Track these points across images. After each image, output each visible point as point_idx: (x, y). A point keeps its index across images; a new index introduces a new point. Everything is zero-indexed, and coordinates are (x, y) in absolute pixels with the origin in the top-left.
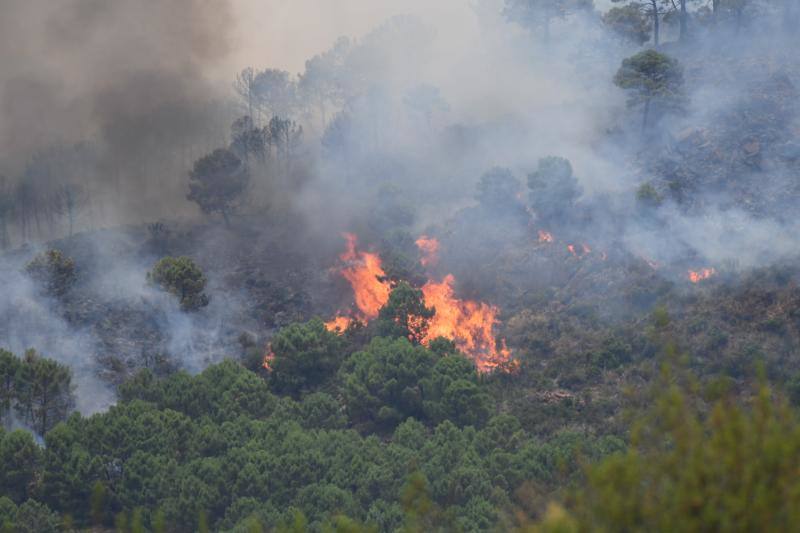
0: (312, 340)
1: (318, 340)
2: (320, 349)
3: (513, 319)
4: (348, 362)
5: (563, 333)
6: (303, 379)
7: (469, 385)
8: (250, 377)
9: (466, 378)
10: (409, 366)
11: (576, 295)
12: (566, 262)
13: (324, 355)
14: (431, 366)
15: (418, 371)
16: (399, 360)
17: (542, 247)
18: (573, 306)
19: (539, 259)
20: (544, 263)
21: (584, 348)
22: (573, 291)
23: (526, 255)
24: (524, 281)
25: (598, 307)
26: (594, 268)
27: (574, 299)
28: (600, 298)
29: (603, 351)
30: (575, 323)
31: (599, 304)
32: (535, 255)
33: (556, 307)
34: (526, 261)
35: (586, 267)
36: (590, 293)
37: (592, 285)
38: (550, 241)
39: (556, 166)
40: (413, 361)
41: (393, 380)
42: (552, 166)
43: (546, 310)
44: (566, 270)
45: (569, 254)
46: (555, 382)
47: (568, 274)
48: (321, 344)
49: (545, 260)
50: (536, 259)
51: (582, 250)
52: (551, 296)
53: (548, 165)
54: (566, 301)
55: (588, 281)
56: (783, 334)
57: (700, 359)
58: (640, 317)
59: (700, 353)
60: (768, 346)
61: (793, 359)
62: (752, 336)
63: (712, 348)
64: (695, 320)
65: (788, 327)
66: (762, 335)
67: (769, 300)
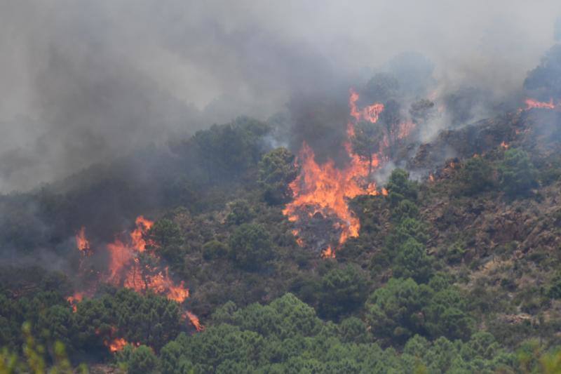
0: (347, 281)
1: (351, 281)
2: (353, 287)
3: (489, 264)
4: (373, 296)
5: (524, 274)
6: (341, 308)
7: (457, 312)
8: (303, 307)
9: (455, 306)
10: (415, 298)
11: (533, 247)
12: (525, 223)
13: (355, 291)
14: (431, 298)
15: (422, 302)
16: (408, 294)
17: (508, 213)
18: (530, 254)
19: (506, 221)
20: (509, 224)
21: (539, 284)
22: (530, 243)
23: (497, 219)
24: (496, 237)
25: (548, 255)
26: (545, 227)
27: (531, 249)
28: (550, 248)
29: (552, 286)
30: (533, 266)
31: (549, 252)
32: (503, 218)
33: (518, 255)
34: (497, 223)
35: (539, 227)
36: (542, 245)
37: (544, 239)
38: (514, 208)
39: (518, 156)
40: (418, 295)
41: (404, 307)
42: (515, 156)
43: (512, 257)
44: (525, 229)
45: (528, 217)
46: (518, 308)
47: (527, 231)
48: (353, 284)
49: (510, 222)
50: (504, 221)
51: (537, 214)
52: (515, 247)
53: (511, 155)
54: (525, 251)
55: (541, 236)
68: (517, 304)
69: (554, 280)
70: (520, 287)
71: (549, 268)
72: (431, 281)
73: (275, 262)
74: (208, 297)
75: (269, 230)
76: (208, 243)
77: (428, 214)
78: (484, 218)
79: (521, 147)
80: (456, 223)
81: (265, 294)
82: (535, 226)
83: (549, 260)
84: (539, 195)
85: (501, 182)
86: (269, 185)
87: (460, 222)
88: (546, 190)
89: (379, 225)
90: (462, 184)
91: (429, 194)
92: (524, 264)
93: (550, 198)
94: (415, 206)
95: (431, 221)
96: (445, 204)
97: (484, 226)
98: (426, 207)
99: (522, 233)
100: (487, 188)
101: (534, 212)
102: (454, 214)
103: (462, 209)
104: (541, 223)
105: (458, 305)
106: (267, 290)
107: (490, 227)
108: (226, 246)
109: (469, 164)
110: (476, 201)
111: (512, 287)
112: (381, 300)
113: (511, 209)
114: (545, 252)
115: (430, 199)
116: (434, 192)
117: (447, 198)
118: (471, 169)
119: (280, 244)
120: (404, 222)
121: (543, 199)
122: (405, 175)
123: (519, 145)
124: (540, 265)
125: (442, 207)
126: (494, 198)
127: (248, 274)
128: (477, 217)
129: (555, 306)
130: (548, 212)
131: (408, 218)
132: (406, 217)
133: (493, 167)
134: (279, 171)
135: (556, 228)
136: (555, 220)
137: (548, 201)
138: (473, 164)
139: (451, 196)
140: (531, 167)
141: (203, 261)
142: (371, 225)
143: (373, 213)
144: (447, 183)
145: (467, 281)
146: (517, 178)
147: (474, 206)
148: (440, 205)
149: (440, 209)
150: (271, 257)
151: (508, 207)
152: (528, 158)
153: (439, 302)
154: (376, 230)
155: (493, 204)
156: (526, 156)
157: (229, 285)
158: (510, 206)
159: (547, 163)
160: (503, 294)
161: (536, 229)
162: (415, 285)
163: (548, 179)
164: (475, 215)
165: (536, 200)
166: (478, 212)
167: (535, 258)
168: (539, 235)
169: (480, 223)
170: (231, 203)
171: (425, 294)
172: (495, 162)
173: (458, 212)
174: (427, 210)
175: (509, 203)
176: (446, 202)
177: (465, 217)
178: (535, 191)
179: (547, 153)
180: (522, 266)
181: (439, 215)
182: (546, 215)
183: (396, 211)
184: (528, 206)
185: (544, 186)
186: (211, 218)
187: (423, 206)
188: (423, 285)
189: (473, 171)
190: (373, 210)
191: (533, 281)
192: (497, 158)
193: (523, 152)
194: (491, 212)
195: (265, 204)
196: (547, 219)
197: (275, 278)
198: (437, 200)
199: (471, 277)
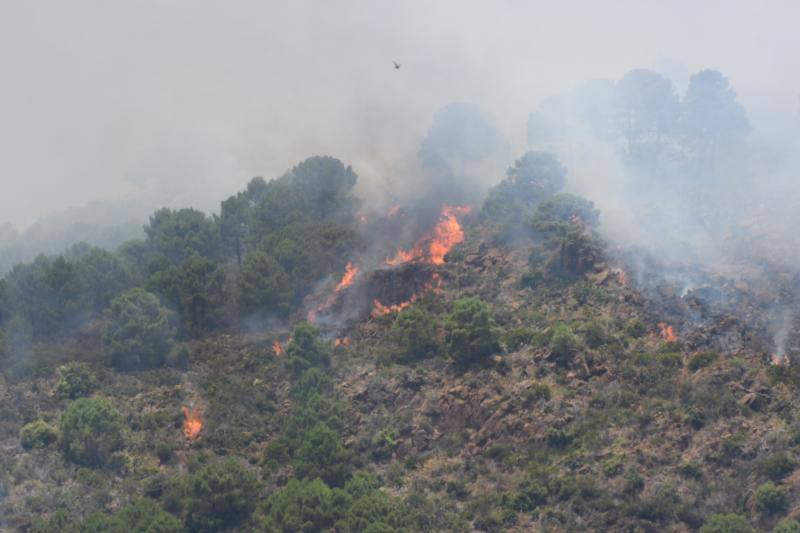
0: (229, 481)
1: (234, 482)
2: (237, 491)
3: (430, 461)
4: (265, 503)
5: (480, 476)
6: (219, 521)
7: (385, 528)
8: (166, 519)
9: (382, 520)
10: (325, 508)
11: (493, 437)
12: (482, 405)
13: (241, 496)
14: (348, 508)
15: (335, 514)
16: (316, 502)
17: (458, 388)
18: (488, 448)
19: (456, 401)
20: (460, 405)
21: (500, 490)
22: (490, 433)
23: (443, 397)
24: (442, 424)
25: (513, 449)
26: (510, 410)
27: (490, 440)
28: (516, 440)
29: (518, 494)
30: (491, 465)
31: (515, 446)
32: (452, 397)
33: (471, 449)
34: (443, 403)
35: (503, 410)
36: (506, 435)
37: (508, 427)
38: (468, 382)
39: (473, 308)
40: (329, 503)
41: (309, 523)
42: (469, 309)
43: (462, 451)
44: (483, 412)
45: (486, 396)
46: (471, 524)
47: (485, 415)
48: (238, 486)
49: (461, 402)
50: (453, 400)
51: (499, 392)
52: (466, 438)
53: (464, 307)
54: (482, 443)
55: (504, 422)
56: (699, 477)
57: (616, 502)
58: (556, 460)
59: (616, 496)
60: (684, 489)
61: (709, 502)
62: (668, 479)
63: (628, 491)
64: (611, 463)
65: (704, 470)
66: (678, 478)
67: (685, 443)
68: (470, 518)
69: (522, 486)
70: (474, 494)
71: (514, 467)
72: (348, 485)
73: (126, 454)
74: (29, 502)
75: (118, 407)
76: (30, 426)
77: (346, 389)
78: (424, 397)
79: (478, 296)
80: (385, 402)
81: (110, 500)
82: (497, 409)
83: (514, 458)
84: (503, 364)
85: (449, 345)
86: (118, 344)
87: (391, 402)
88: (514, 356)
89: (276, 403)
90: (394, 346)
91: (347, 360)
92: (481, 463)
93: (518, 369)
94: (327, 377)
95: (349, 398)
96: (371, 374)
97: (423, 407)
98: (343, 379)
99: (478, 418)
100: (431, 353)
101: (495, 388)
102: (383, 389)
103: (394, 382)
104: (505, 405)
105: (387, 519)
106: (113, 493)
107: (432, 410)
108: (55, 429)
109: (406, 318)
110: (413, 371)
111: (462, 495)
112: (274, 510)
113: (462, 383)
114: (509, 445)
115: (348, 367)
116: (355, 356)
117: (372, 366)
118: (407, 326)
119: (134, 427)
120: (311, 400)
121: (509, 369)
122: (313, 333)
123: (476, 293)
124: (503, 463)
125: (364, 379)
126: (438, 368)
127: (86, 469)
128: (414, 394)
129: (523, 523)
130: (515, 389)
131: (316, 394)
132: (313, 392)
133: (439, 323)
134: (132, 323)
135: (526, 411)
136: (523, 399)
137: (516, 372)
138: (411, 318)
139: (378, 363)
140: (492, 323)
141: (22, 449)
142: (264, 402)
143: (267, 386)
144: (373, 345)
145: (400, 485)
146: (472, 339)
147: (411, 378)
148: (363, 377)
149: (363, 382)
150: (119, 446)
151: (458, 381)
152: (488, 311)
153: (359, 515)
154: (272, 410)
155: (437, 376)
156: (486, 308)
157: (59, 484)
158: (462, 380)
159: (515, 318)
160: (449, 503)
161: (498, 412)
162: (326, 490)
163: (516, 341)
164: (412, 393)
165: (499, 371)
166: (416, 386)
167: (496, 455)
168: (503, 420)
169: (419, 403)
170: (63, 367)
171: (340, 502)
172: (441, 315)
173: (388, 386)
174: (344, 383)
175: (459, 375)
176: (371, 371)
177: (397, 395)
178: (498, 358)
179: (516, 305)
180: (477, 466)
181: (361, 390)
182: (513, 393)
183: (300, 383)
184: (487, 379)
185: (510, 352)
186: (35, 389)
187: (339, 377)
188: (337, 490)
189: (410, 329)
190: (267, 382)
191: (491, 486)
192: (445, 310)
193: (481, 303)
194: (436, 386)
195: (112, 369)
196: (513, 398)
197: (123, 477)
198: (359, 368)
199: (405, 479)
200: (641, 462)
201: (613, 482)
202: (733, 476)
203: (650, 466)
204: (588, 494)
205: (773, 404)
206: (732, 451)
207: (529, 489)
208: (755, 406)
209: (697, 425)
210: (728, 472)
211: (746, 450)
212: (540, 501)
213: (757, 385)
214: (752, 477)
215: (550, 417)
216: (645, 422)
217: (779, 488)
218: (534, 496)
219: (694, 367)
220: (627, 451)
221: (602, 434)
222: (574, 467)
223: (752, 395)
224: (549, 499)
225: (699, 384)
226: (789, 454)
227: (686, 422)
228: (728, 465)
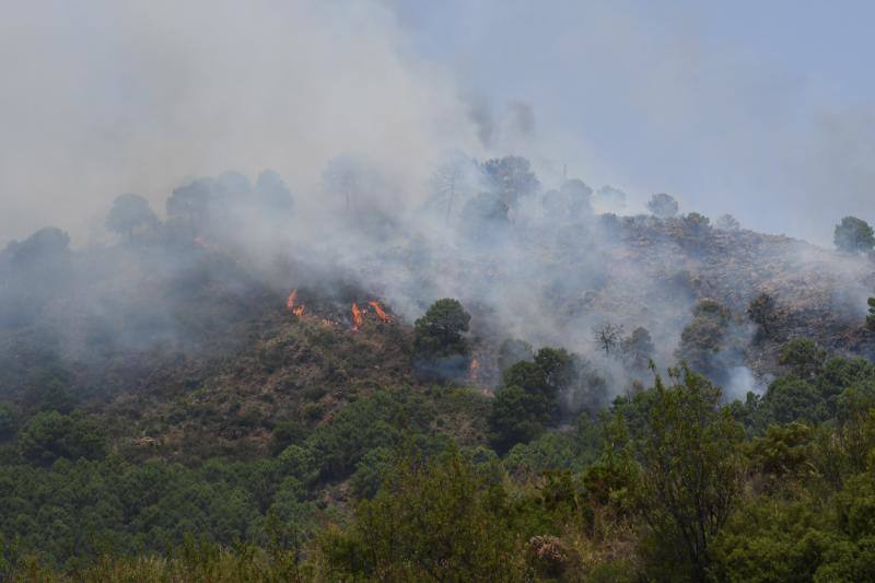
1: (6, 415)
2: (8, 420)
4: (24, 426)
5: (147, 405)
7: (94, 437)
9: (92, 433)
10: (59, 427)
13: (10, 422)
14: (72, 427)
15: (64, 430)
16: (53, 424)
30: (154, 399)
41: (50, 436)
46: (144, 433)
56: (272, 401)
57: (225, 417)
58: (191, 394)
59: (225, 414)
60: (264, 408)
61: (278, 415)
62: (255, 403)
63: (231, 410)
64: (222, 395)
65: (275, 397)
66: (260, 402)
67: (263, 382)
69: (172, 410)
71: (167, 400)
72: (72, 413)
83: (166, 394)
92: (148, 398)
105: (95, 431)
111: (137, 416)
112: (30, 429)
124: (160, 398)
129: (172, 431)
145: (102, 412)
160: (130, 422)
162: (60, 418)
167: (156, 393)
171: (67, 423)
180: (146, 400)
188: (65, 416)
191: (154, 411)
199: (104, 409)
200: (238, 394)
201: (223, 406)
202: (291, 399)
203: (244, 396)
204: (210, 413)
205: (312, 359)
206: (290, 385)
207: (176, 411)
208: (302, 360)
209: (270, 372)
210: (288, 397)
211: (297, 385)
212: (183, 418)
213: (302, 348)
214: (302, 399)
215: (186, 370)
216: (241, 370)
217: (317, 405)
218: (179, 415)
219: (267, 339)
220: (231, 388)
221: (216, 379)
222: (201, 399)
223: (300, 353)
224: (188, 417)
225: (270, 348)
226: (322, 386)
227: (264, 370)
228: (288, 394)
